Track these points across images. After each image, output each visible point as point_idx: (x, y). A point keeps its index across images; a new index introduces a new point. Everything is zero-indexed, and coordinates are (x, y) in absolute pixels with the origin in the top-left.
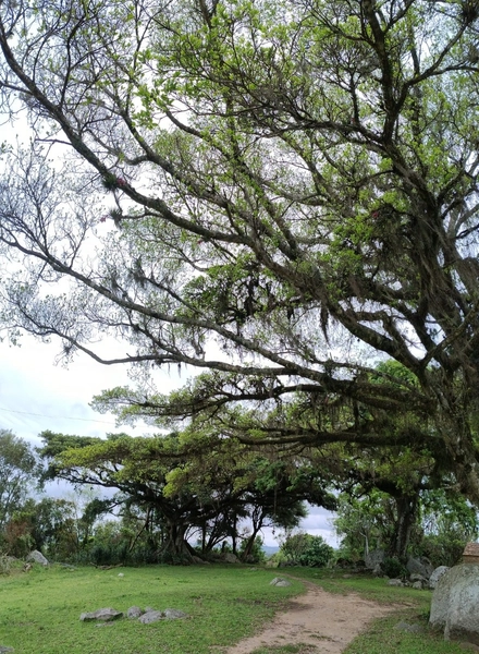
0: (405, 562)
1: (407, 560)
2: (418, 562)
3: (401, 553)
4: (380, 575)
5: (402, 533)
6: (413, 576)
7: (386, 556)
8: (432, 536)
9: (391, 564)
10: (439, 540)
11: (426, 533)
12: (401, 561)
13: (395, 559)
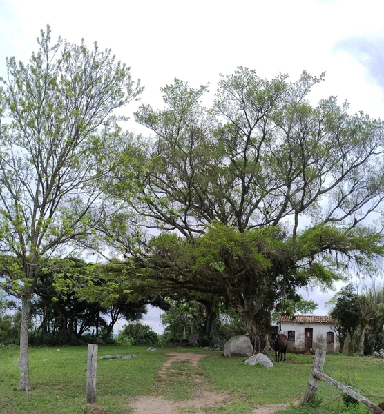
0: (211, 339)
1: (212, 338)
2: (218, 339)
3: (209, 334)
4: (197, 346)
5: (209, 324)
6: (215, 346)
7: (200, 336)
8: (226, 325)
9: (204, 340)
10: (231, 328)
11: (223, 323)
12: (209, 338)
13: (205, 337)
